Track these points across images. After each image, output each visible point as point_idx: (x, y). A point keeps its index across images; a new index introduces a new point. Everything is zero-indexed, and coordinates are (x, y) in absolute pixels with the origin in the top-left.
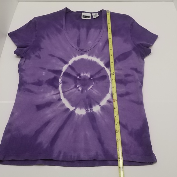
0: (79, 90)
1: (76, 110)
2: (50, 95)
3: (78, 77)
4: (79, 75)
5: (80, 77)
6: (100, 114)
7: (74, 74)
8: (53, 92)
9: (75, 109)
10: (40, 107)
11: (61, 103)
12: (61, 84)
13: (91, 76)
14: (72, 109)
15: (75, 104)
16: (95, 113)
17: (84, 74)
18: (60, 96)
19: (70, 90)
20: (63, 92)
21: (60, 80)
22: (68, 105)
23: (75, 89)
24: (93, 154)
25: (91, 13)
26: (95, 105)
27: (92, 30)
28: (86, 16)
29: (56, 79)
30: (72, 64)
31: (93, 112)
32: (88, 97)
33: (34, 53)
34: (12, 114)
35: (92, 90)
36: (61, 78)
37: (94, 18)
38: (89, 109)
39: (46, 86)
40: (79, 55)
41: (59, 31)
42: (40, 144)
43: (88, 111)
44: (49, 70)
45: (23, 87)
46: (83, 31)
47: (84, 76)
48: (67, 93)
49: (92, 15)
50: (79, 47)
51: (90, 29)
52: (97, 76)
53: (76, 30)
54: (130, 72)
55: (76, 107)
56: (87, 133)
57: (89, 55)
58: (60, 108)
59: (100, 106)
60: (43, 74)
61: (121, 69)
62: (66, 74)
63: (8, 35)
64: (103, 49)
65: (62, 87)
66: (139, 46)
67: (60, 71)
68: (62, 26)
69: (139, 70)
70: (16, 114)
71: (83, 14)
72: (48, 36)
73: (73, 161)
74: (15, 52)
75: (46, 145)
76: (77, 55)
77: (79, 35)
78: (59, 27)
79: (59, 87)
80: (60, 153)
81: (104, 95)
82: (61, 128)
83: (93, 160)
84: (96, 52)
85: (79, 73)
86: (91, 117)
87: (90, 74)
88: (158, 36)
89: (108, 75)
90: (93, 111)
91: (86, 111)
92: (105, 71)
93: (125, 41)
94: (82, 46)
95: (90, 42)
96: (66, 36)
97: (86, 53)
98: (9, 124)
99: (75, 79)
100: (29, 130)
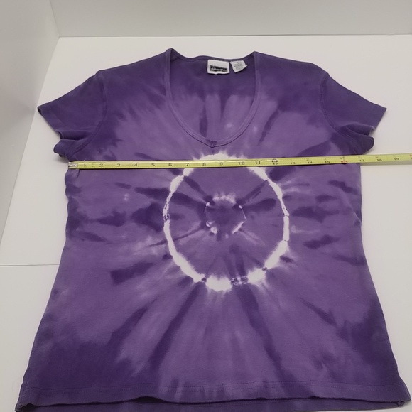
0: (212, 234)
1: (208, 280)
2: (143, 247)
3: (208, 204)
4: (209, 199)
5: (212, 203)
6: (267, 290)
7: (198, 197)
8: (150, 240)
9: (204, 279)
10: (120, 276)
11: (170, 265)
12: (168, 221)
13: (239, 202)
14: (197, 278)
15: (205, 267)
16: (255, 287)
17: (220, 196)
18: (167, 247)
19: (191, 234)
20: (175, 240)
21: (165, 212)
22: (187, 269)
23: (202, 232)
24: (255, 384)
25: (229, 61)
26: (252, 269)
27: (234, 99)
28: (217, 68)
29: (155, 210)
30: (192, 174)
31: (249, 284)
32: (235, 249)
33: (101, 152)
34: (55, 292)
35: (242, 233)
36: (168, 207)
37: (236, 71)
38: (239, 279)
39: (132, 225)
40: (206, 155)
41: (158, 102)
42: (126, 363)
43: (236, 284)
44: (139, 190)
45: (78, 229)
46: (213, 101)
47: (222, 200)
48: (182, 242)
49: (230, 66)
50: (204, 135)
51: (229, 96)
52: (252, 201)
53: (195, 98)
54: (330, 190)
55: (208, 275)
56: (238, 334)
57: (230, 154)
58: (169, 277)
59: (264, 270)
60: (126, 199)
61: (308, 185)
62: (179, 198)
63: (39, 110)
64: (261, 140)
65: (171, 227)
66: (344, 131)
67: (165, 192)
68: (163, 91)
69: (349, 184)
70: (65, 292)
71: (210, 62)
72: (132, 112)
73: (209, 403)
74: (56, 149)
75: (139, 367)
76: (203, 155)
77: (204, 111)
78: (156, 92)
79: (164, 228)
80: (175, 383)
81: (272, 245)
82: (175, 324)
83: (257, 399)
84: (247, 146)
85: (208, 194)
86: (246, 296)
87: (234, 196)
88: (385, 109)
89: (278, 198)
90: (249, 281)
91: (232, 282)
92: (271, 189)
93: (312, 121)
94: (212, 133)
95: (229, 125)
96: (175, 112)
97: (223, 149)
98: (48, 318)
99: (201, 208)
100: (97, 331)
